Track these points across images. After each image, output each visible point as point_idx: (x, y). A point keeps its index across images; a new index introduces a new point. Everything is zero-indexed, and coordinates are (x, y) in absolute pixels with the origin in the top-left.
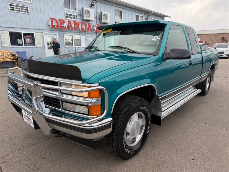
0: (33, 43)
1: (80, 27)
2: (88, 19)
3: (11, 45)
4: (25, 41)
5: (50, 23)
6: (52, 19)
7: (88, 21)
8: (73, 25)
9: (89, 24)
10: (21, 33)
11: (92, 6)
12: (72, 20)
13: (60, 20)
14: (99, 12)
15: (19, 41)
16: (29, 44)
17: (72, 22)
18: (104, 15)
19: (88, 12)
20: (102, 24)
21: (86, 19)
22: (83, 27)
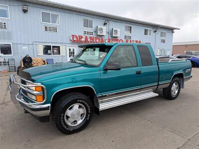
0: (59, 53)
1: (95, 41)
2: (102, 34)
3: (44, 54)
4: (53, 52)
5: (72, 39)
6: (73, 36)
7: (101, 36)
8: (89, 40)
9: (102, 39)
10: (50, 46)
11: (105, 24)
12: (88, 36)
13: (79, 36)
14: (111, 29)
15: (49, 52)
16: (56, 54)
17: (88, 37)
18: (115, 31)
19: (102, 29)
20: (113, 38)
21: (100, 34)
22: (97, 41)
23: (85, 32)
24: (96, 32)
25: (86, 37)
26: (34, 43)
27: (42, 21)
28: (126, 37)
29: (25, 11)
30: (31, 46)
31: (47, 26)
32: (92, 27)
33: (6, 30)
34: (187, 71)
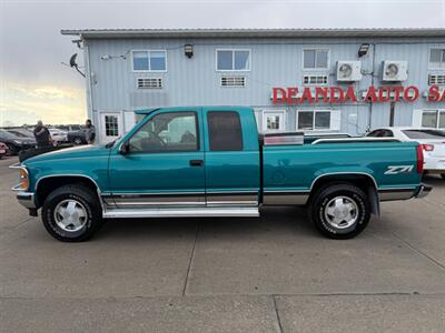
1: (329, 95)
2: (348, 79)
5: (272, 96)
6: (275, 90)
7: (352, 82)
8: (313, 95)
9: (351, 91)
11: (361, 54)
12: (313, 87)
13: (290, 89)
14: (378, 62)
17: (311, 89)
18: (390, 66)
19: (349, 67)
20: (385, 87)
21: (344, 79)
22: (337, 95)
23: (306, 78)
24: (334, 75)
25: (307, 90)
27: (219, 68)
28: (432, 78)
29: (189, 55)
31: (225, 75)
32: (326, 66)
33: (161, 91)
34: (392, 170)
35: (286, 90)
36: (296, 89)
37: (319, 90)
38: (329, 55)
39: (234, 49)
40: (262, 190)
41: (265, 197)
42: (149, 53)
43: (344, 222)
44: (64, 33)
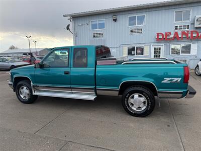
0: (142, 53)
1: (189, 35)
3: (128, 55)
4: (136, 52)
5: (156, 37)
6: (158, 34)
8: (180, 36)
10: (134, 47)
13: (166, 33)
15: (133, 52)
16: (139, 54)
17: (179, 32)
21: (198, 26)
22: (195, 35)
23: (177, 27)
24: (193, 24)
25: (176, 33)
26: (121, 46)
27: (129, 25)
29: (115, 20)
30: (118, 49)
31: (132, 29)
32: (189, 19)
33: (102, 38)
34: (166, 80)
35: (164, 34)
36: (170, 33)
37: (183, 33)
38: (191, 13)
39: (137, 16)
40: (96, 87)
41: (97, 91)
42: (98, 21)
43: (139, 108)
44: (64, 16)
